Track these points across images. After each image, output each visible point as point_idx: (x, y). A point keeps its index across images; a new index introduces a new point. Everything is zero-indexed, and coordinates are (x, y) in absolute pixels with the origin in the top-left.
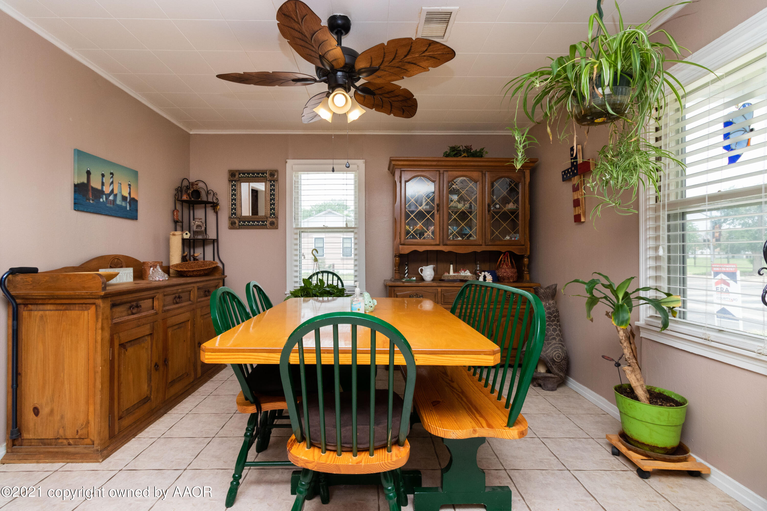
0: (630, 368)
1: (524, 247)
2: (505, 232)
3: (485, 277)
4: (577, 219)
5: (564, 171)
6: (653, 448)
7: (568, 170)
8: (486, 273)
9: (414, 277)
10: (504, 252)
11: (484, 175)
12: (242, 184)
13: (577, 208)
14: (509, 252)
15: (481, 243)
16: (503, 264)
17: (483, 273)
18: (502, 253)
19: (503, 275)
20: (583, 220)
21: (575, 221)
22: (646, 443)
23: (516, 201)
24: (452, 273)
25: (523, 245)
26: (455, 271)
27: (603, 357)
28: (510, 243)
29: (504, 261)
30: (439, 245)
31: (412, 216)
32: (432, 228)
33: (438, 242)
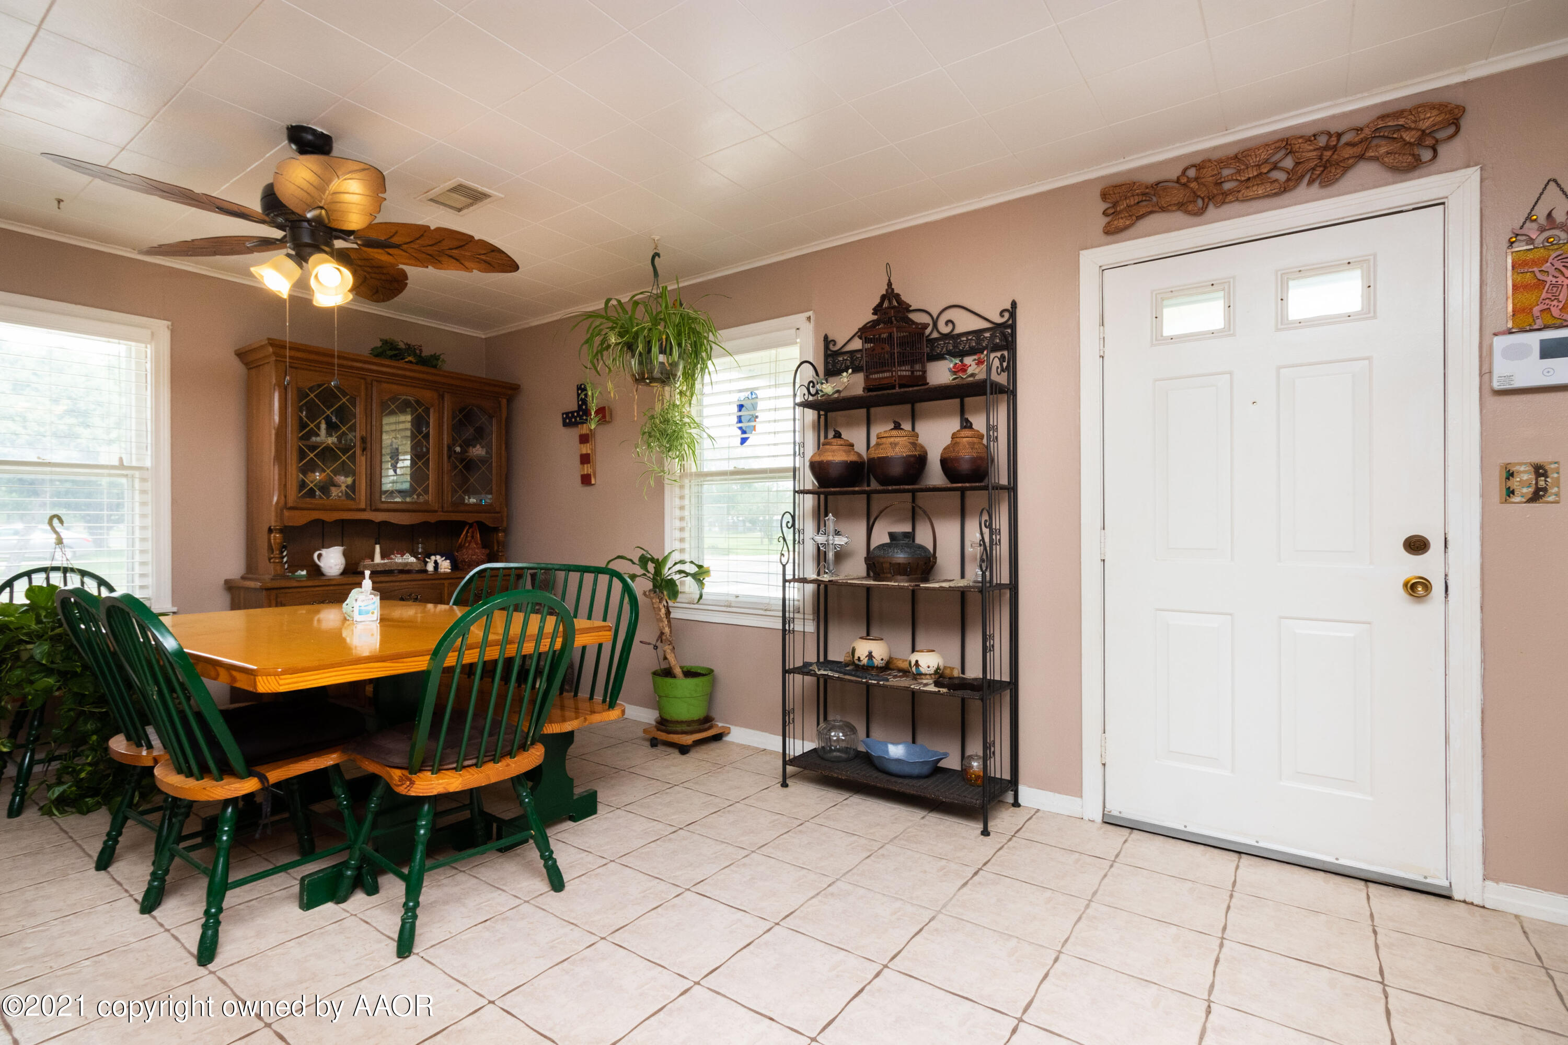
0: (671, 647)
1: (499, 515)
3: (436, 562)
4: (586, 480)
5: (567, 414)
6: (689, 723)
7: (572, 413)
8: (438, 557)
9: (303, 571)
10: (470, 522)
11: (440, 397)
13: (585, 466)
14: (478, 522)
15: (436, 508)
16: (470, 543)
17: (433, 558)
18: (468, 523)
19: (471, 558)
20: (593, 482)
21: (583, 483)
22: (684, 720)
23: (488, 445)
24: (378, 559)
25: (498, 513)
26: (383, 556)
27: (641, 642)
28: (477, 508)
29: (472, 537)
30: (364, 510)
31: (312, 455)
32: (349, 480)
33: (363, 506)
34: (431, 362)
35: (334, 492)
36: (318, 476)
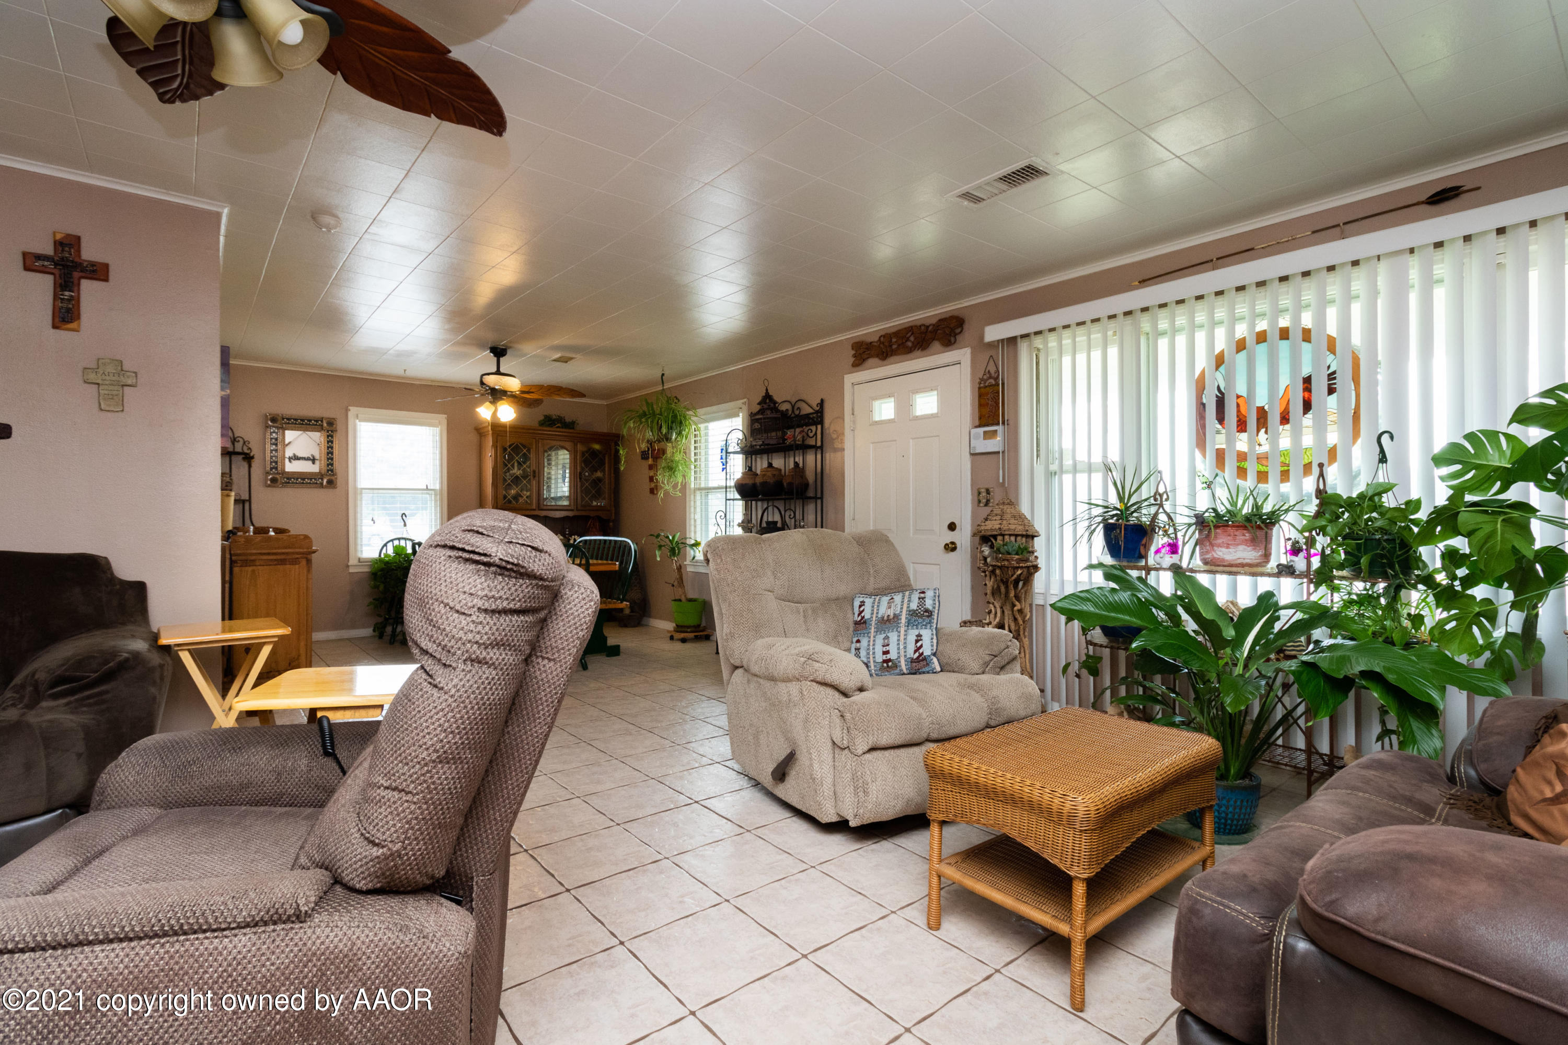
0: (681, 586)
1: (609, 513)
2: (592, 499)
3: (575, 540)
4: (652, 491)
5: (642, 452)
7: (645, 451)
8: (576, 536)
10: (593, 516)
11: (575, 445)
12: (287, 432)
13: (652, 483)
14: (598, 517)
15: (574, 508)
16: (592, 528)
17: (573, 537)
20: (656, 492)
21: (650, 493)
23: (603, 471)
27: (665, 582)
29: (594, 525)
30: (535, 509)
31: (510, 481)
32: (528, 494)
33: (534, 507)
34: (570, 425)
35: (521, 500)
36: (513, 492)
